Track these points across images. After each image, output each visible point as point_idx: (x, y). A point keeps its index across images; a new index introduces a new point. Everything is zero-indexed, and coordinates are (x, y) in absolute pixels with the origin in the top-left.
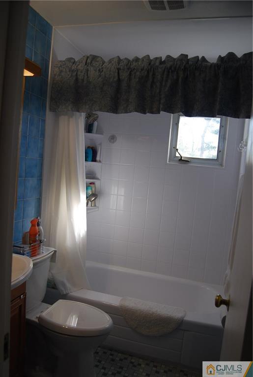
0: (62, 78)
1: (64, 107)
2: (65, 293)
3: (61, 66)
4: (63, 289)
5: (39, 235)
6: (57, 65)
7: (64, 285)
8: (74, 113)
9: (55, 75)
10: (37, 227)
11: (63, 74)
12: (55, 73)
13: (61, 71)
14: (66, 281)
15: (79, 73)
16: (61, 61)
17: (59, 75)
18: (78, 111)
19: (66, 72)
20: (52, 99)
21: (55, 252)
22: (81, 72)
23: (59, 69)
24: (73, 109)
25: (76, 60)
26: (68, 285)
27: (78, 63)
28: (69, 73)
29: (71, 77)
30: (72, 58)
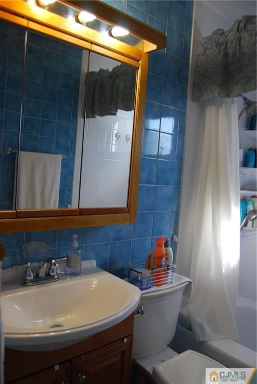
0: (207, 57)
1: (209, 93)
2: (202, 340)
3: (206, 43)
4: (200, 334)
5: (167, 259)
6: (201, 43)
7: (202, 328)
8: (224, 98)
9: (199, 55)
10: (163, 248)
11: (208, 52)
12: (199, 52)
13: (206, 49)
14: (205, 324)
15: (229, 46)
16: (206, 38)
17: (204, 54)
18: (228, 96)
19: (212, 48)
20: (194, 86)
21: (190, 283)
22: (232, 43)
23: (203, 46)
24: (221, 94)
25: (225, 31)
26: (208, 329)
27: (227, 33)
28: (215, 49)
29: (218, 53)
30: (220, 29)
